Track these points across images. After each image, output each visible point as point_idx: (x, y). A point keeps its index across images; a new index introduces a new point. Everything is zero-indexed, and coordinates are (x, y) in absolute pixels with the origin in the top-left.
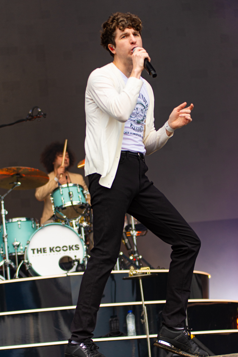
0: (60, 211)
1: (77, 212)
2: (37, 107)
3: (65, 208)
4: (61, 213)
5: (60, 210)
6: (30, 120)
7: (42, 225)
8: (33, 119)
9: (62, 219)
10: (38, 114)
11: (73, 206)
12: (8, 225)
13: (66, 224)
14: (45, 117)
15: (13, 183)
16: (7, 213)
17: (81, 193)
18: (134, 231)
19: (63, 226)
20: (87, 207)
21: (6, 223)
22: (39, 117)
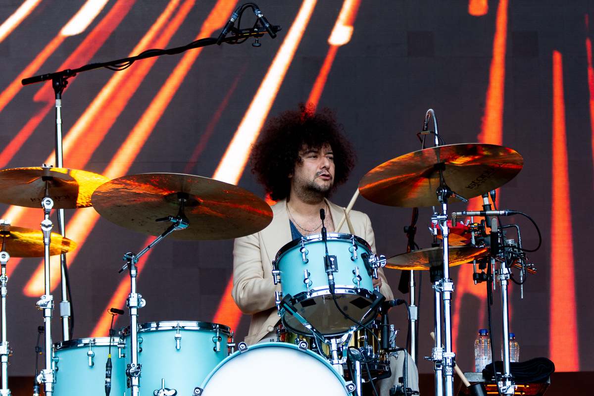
0: (295, 310)
1: (347, 317)
2: (255, 7)
3: (312, 302)
4: (298, 315)
5: (298, 305)
6: (230, 41)
7: (242, 346)
8: (239, 40)
9: (302, 333)
10: (256, 26)
11: (333, 297)
12: (144, 337)
13: (311, 348)
14: (273, 37)
15: (166, 219)
16: (143, 303)
17: (360, 261)
18: (508, 383)
19: (302, 352)
20: (376, 302)
21: (139, 333)
22: (258, 35)
